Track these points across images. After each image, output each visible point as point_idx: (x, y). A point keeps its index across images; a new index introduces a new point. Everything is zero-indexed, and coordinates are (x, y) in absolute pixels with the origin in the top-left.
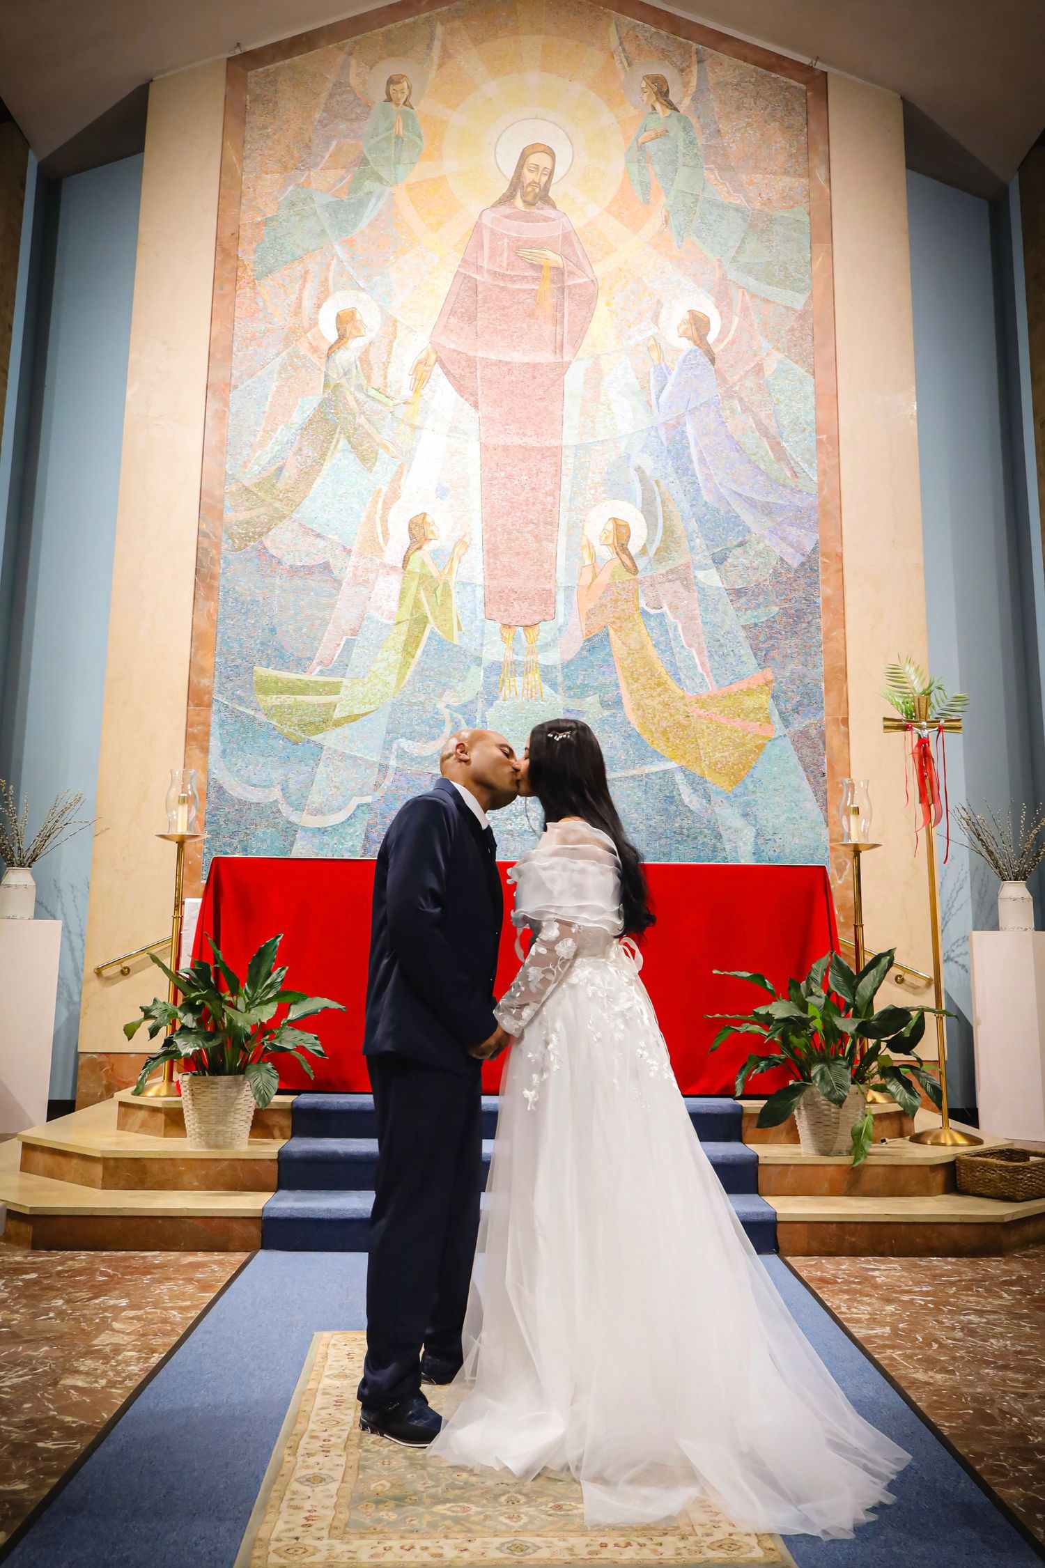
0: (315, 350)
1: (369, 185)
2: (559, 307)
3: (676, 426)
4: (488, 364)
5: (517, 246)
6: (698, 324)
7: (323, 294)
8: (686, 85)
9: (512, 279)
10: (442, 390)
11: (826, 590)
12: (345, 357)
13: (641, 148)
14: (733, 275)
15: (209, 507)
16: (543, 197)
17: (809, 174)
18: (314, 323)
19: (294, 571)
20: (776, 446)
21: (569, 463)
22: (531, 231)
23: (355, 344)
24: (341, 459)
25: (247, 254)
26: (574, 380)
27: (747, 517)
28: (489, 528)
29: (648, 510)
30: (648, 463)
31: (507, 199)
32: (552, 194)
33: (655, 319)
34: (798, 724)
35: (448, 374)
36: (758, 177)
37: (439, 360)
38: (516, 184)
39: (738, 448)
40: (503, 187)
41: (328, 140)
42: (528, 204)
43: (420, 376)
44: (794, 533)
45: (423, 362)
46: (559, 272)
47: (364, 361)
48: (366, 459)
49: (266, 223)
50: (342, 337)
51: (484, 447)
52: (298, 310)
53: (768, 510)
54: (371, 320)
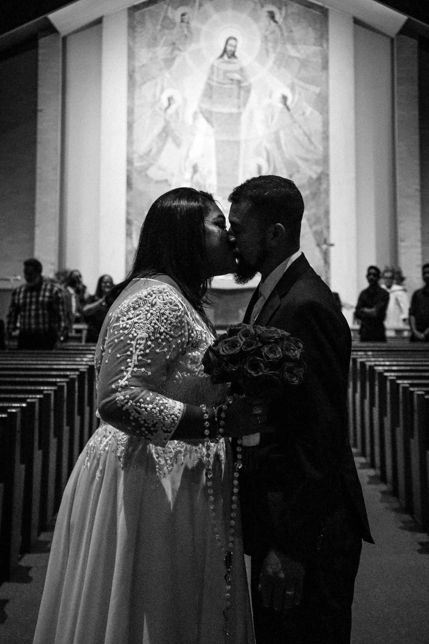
0: (161, 109)
1: (177, 52)
2: (239, 94)
3: (277, 133)
4: (216, 113)
5: (226, 72)
6: (285, 99)
7: (162, 90)
8: (281, 13)
9: (225, 84)
10: (202, 122)
11: (324, 186)
12: (170, 111)
13: (266, 37)
14: (296, 81)
15: (130, 162)
16: (233, 55)
17: (321, 45)
18: (160, 100)
19: (157, 182)
20: (309, 139)
21: (243, 146)
22: (230, 67)
23: (173, 107)
24: (170, 145)
25: (138, 77)
26: (244, 118)
27: (300, 163)
28: (218, 168)
29: (268, 160)
30: (269, 146)
31: (222, 56)
32: (237, 54)
33: (270, 96)
34: (315, 228)
35: (204, 116)
36: (304, 47)
37: (202, 112)
38: (225, 51)
39: (298, 140)
40: (220, 52)
41: (162, 36)
42: (229, 57)
43: (195, 117)
44: (315, 167)
45: (195, 113)
46: (239, 82)
47: (177, 113)
48: (178, 145)
49: (143, 66)
50: (170, 105)
51: (216, 141)
52: (154, 96)
53: (306, 160)
54: (178, 98)
